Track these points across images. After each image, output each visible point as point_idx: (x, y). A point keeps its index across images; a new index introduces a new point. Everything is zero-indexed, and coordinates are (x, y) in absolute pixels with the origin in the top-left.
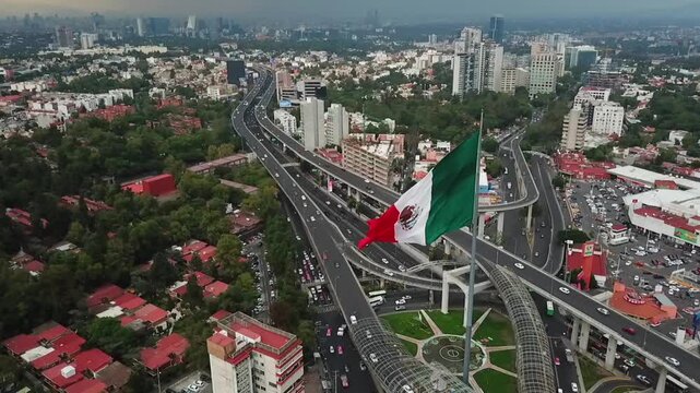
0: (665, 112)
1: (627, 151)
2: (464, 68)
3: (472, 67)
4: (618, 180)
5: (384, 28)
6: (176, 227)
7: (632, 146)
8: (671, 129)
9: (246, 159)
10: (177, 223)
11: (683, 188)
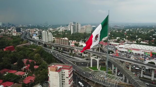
0: (114, 34)
1: (111, 40)
2: (73, 28)
3: (75, 28)
4: (112, 45)
5: (49, 25)
6: (19, 55)
7: (112, 39)
8: (117, 37)
9: (31, 44)
10: (19, 54)
11: (125, 45)
